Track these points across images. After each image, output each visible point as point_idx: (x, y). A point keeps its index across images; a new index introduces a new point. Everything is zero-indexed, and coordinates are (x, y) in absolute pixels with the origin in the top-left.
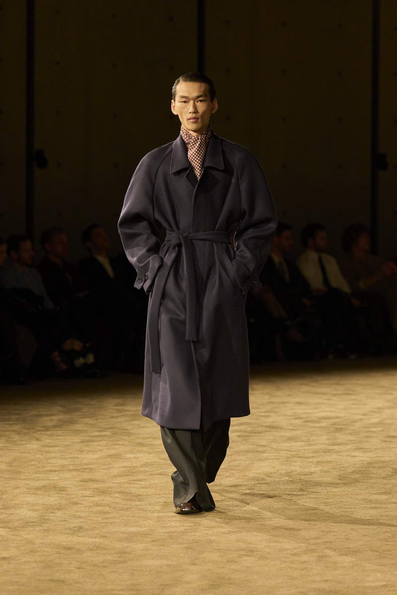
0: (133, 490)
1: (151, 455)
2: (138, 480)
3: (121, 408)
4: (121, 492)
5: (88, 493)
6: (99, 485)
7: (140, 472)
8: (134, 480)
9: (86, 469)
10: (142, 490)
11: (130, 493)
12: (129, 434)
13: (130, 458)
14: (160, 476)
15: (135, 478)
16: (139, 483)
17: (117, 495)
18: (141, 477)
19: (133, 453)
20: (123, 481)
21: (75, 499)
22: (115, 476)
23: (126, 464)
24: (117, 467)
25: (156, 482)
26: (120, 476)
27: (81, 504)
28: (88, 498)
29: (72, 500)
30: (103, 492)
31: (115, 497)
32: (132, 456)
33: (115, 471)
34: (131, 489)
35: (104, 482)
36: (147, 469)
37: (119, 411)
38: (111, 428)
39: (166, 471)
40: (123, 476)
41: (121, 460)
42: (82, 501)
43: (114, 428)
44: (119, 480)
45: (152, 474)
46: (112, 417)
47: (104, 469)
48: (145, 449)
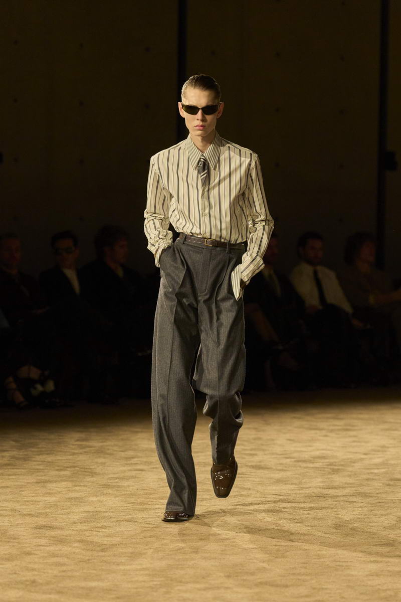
0: (95, 539)
1: (117, 499)
2: (101, 527)
3: (84, 443)
4: (81, 541)
5: (43, 541)
6: (56, 533)
7: (104, 518)
8: (97, 527)
9: (41, 514)
10: (106, 539)
11: (92, 542)
12: (93, 474)
13: (92, 501)
14: (127, 523)
15: (98, 525)
16: (103, 530)
17: (76, 545)
18: (105, 524)
19: (96, 496)
20: (84, 528)
21: (28, 549)
22: (75, 523)
23: (87, 508)
24: (77, 512)
25: (122, 529)
26: (81, 523)
27: (34, 554)
28: (43, 548)
29: (25, 550)
30: (61, 541)
31: (74, 547)
32: (95, 499)
33: (75, 517)
34: (93, 537)
35: (62, 529)
36: (112, 514)
37: (81, 447)
38: (71, 467)
39: (135, 516)
40: (85, 522)
41: (82, 504)
42: (36, 550)
43: (74, 467)
44: (80, 527)
45: (118, 521)
46: (74, 454)
47: (62, 514)
48: (110, 491)
